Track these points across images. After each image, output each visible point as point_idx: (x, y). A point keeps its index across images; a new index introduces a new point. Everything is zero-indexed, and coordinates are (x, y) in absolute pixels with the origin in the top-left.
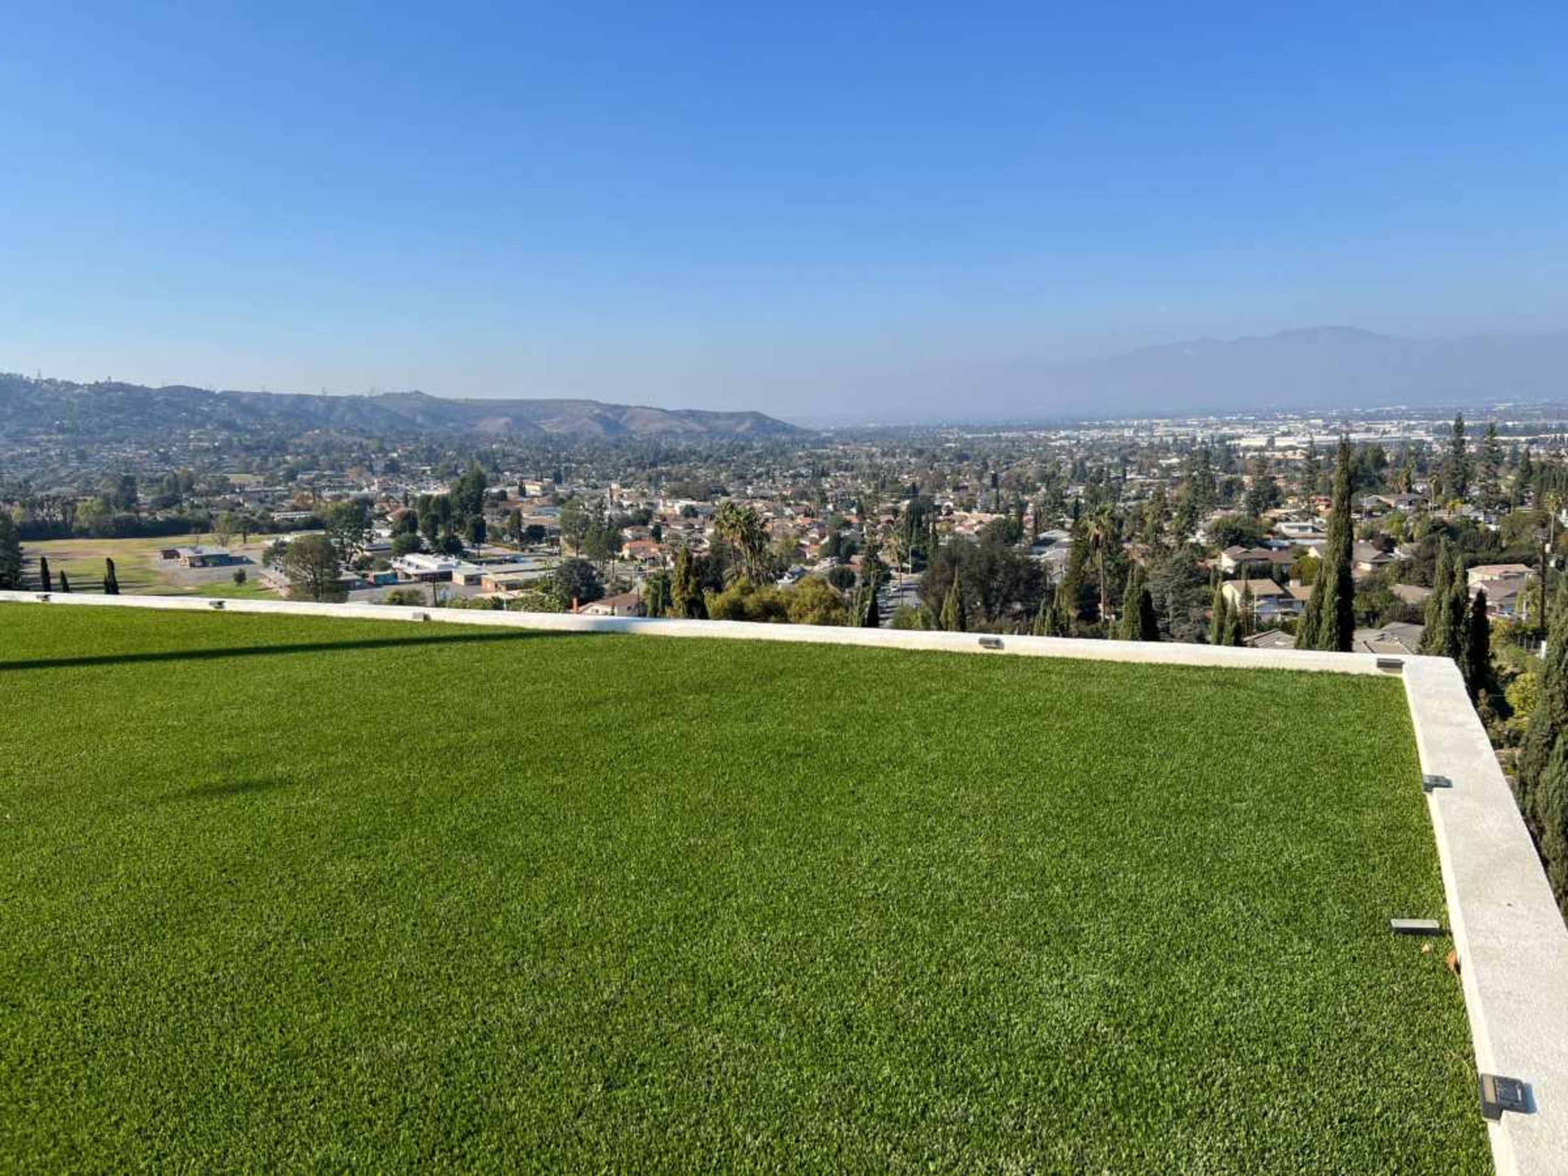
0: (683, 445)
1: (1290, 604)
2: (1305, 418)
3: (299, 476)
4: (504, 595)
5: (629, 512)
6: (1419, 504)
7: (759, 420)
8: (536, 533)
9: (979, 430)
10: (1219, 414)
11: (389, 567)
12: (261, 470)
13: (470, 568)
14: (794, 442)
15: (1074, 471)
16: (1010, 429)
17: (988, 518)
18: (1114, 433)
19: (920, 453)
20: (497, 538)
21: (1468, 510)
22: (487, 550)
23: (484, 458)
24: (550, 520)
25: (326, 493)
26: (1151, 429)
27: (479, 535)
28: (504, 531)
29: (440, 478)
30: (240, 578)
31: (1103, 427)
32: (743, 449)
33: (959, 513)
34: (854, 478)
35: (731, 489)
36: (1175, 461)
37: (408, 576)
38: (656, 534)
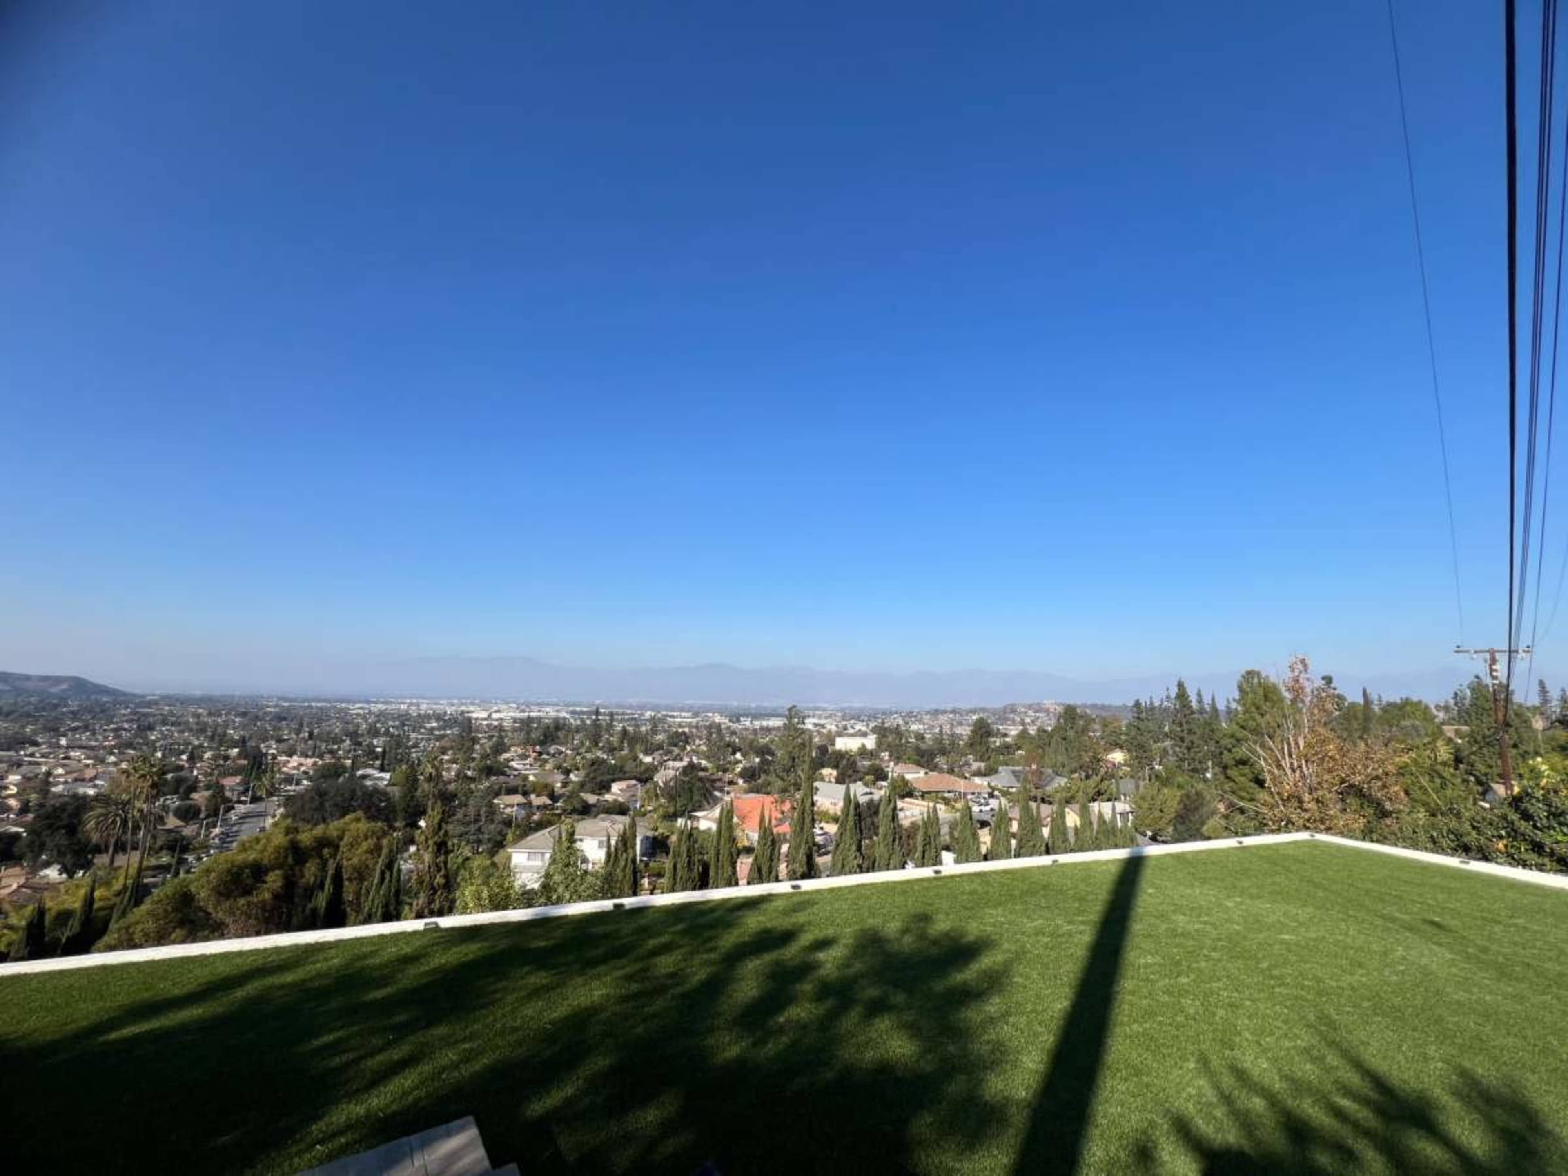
9: (294, 700)
10: (459, 698)
14: (115, 703)
15: (370, 730)
16: (319, 701)
17: (310, 762)
18: (394, 706)
21: (600, 754)
26: (418, 705)
31: (385, 703)
32: (54, 707)
33: (284, 758)
34: (183, 732)
36: (435, 725)
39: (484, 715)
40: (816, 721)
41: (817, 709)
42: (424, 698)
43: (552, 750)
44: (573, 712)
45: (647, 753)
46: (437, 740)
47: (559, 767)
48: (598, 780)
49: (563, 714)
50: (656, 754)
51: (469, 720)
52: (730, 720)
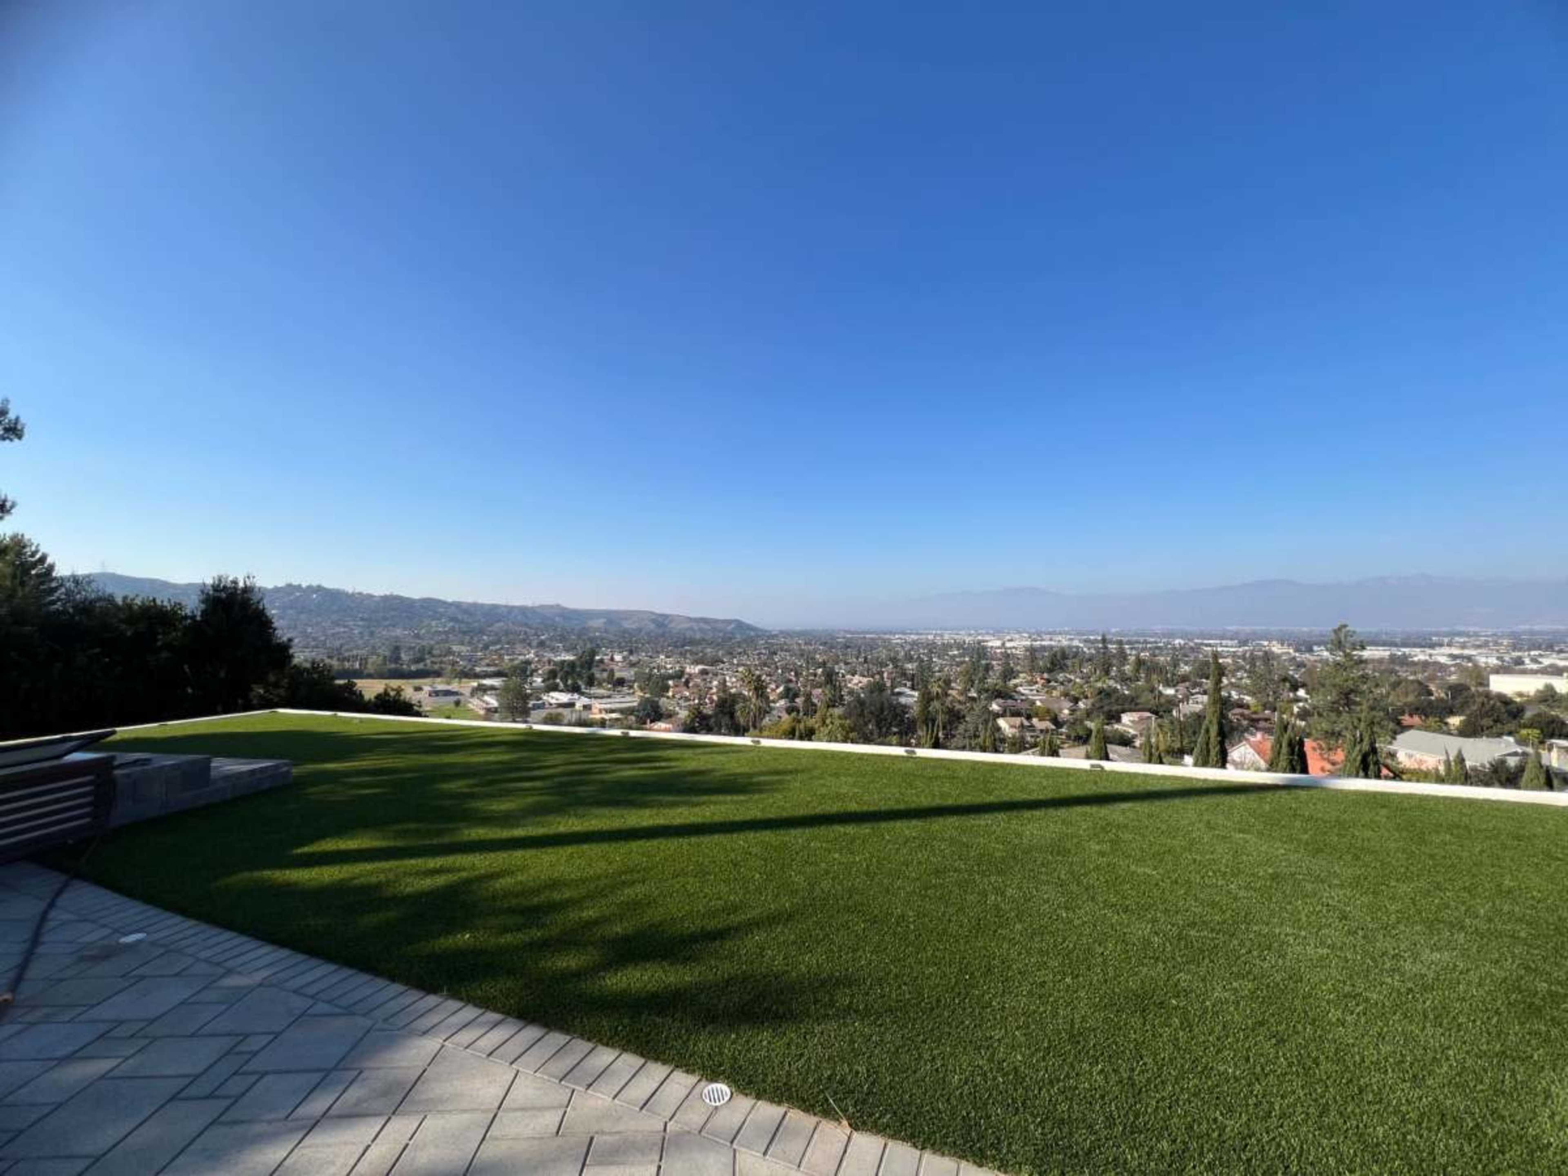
0: (698, 636)
3: (491, 648)
4: (604, 716)
5: (671, 671)
6: (1086, 678)
7: (740, 625)
8: (621, 682)
9: (855, 633)
11: (541, 699)
12: (470, 643)
13: (585, 701)
14: (758, 636)
15: (906, 656)
16: (871, 633)
17: (865, 680)
18: (924, 637)
19: (825, 644)
20: (600, 685)
21: (1111, 683)
22: (594, 691)
23: (591, 640)
24: (628, 674)
25: (506, 657)
26: (942, 635)
27: (591, 682)
28: (604, 681)
29: (567, 650)
30: (458, 705)
31: (918, 634)
32: (731, 639)
33: (848, 677)
34: (791, 656)
35: (725, 660)
36: (956, 653)
37: (551, 704)
38: (687, 683)
39: (998, 643)
40: (1456, 651)
41: (1460, 634)
42: (946, 630)
43: (1061, 676)
44: (1086, 641)
45: (1168, 684)
46: (958, 666)
47: (1066, 695)
48: (1106, 709)
49: (1076, 643)
50: (1181, 687)
51: (985, 648)
52: (1297, 650)
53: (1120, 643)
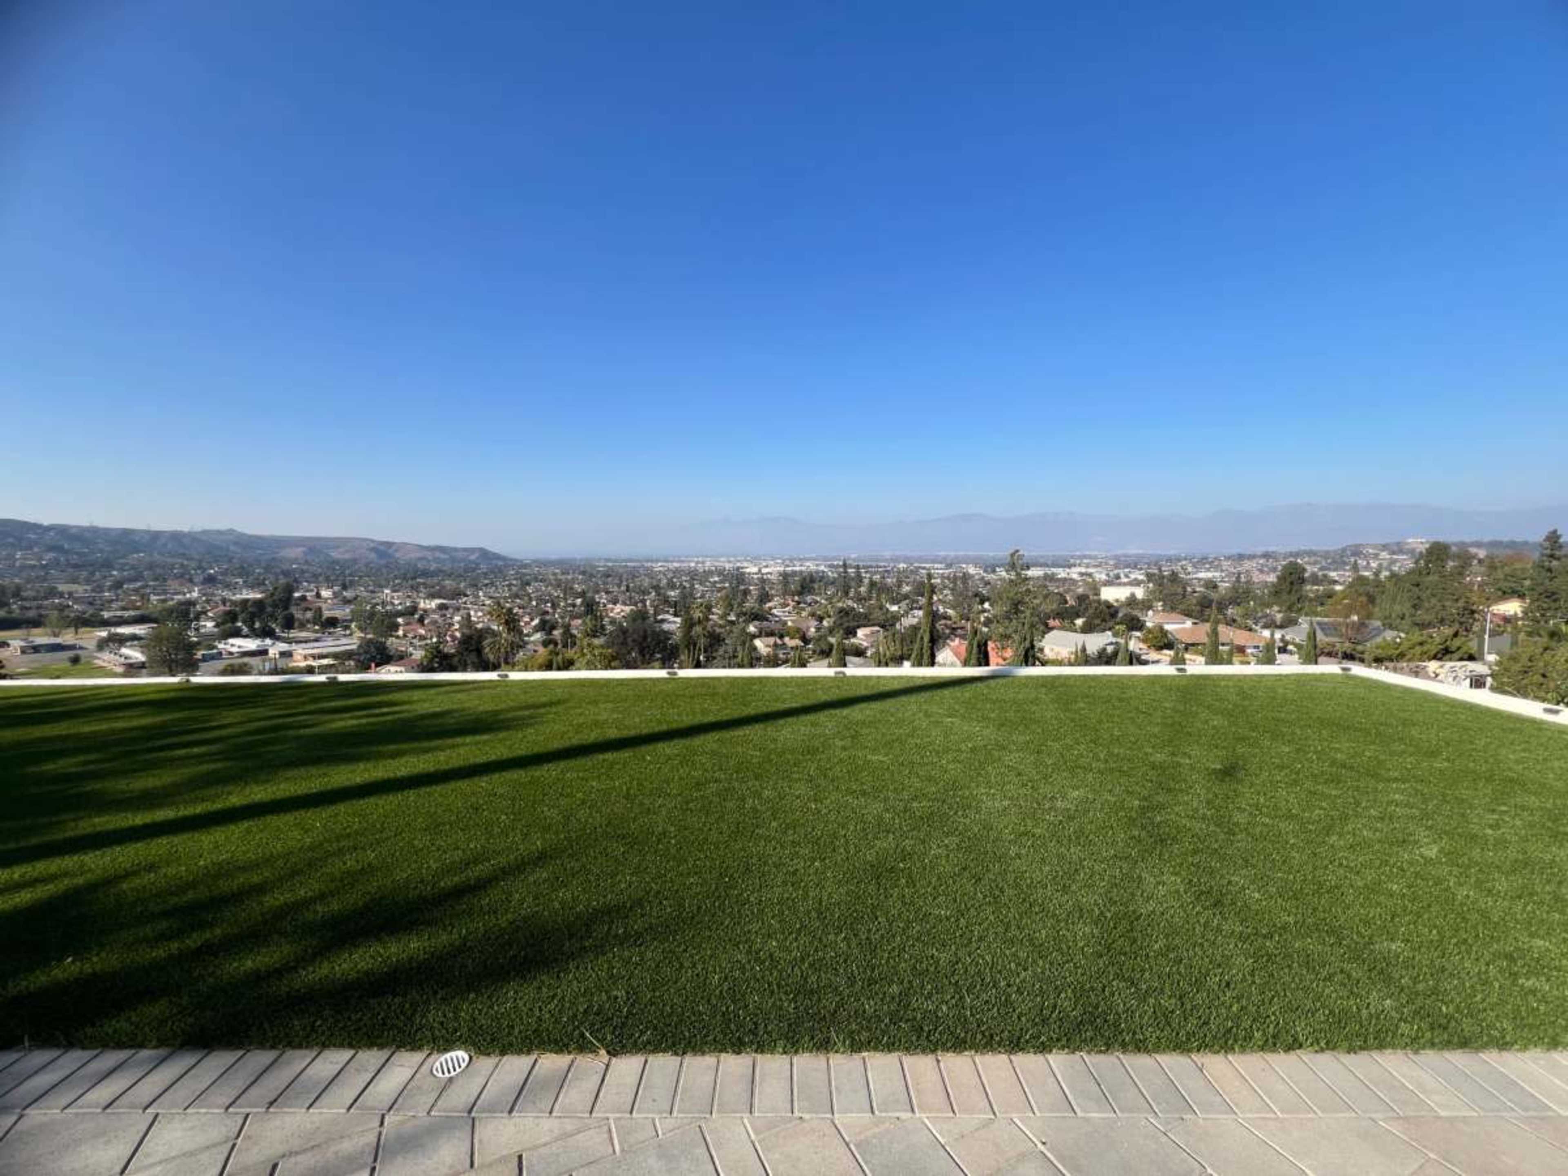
0: (433, 567)
1: (785, 649)
2: (774, 559)
3: (125, 586)
4: (315, 663)
5: (400, 607)
6: (829, 599)
7: (484, 554)
8: (332, 622)
9: (616, 561)
10: (735, 556)
11: (215, 647)
12: (88, 581)
13: (283, 647)
14: (506, 566)
15: (668, 584)
16: (633, 561)
17: (628, 609)
18: (686, 565)
19: (583, 573)
20: (302, 626)
21: (850, 603)
22: (294, 634)
23: (286, 573)
24: (343, 613)
25: (153, 598)
26: (703, 563)
27: (289, 623)
28: (308, 621)
29: (252, 587)
30: (75, 660)
31: (679, 561)
32: (474, 570)
33: (610, 606)
34: (547, 587)
35: (469, 593)
36: (716, 579)
37: (231, 653)
38: (421, 621)
39: (755, 570)
40: (1083, 570)
41: (1085, 557)
42: (707, 556)
43: (809, 599)
44: (830, 566)
45: (894, 601)
46: (719, 591)
47: (813, 615)
48: (846, 625)
49: (822, 568)
50: (904, 604)
51: (743, 574)
52: (985, 571)
53: (858, 567)
